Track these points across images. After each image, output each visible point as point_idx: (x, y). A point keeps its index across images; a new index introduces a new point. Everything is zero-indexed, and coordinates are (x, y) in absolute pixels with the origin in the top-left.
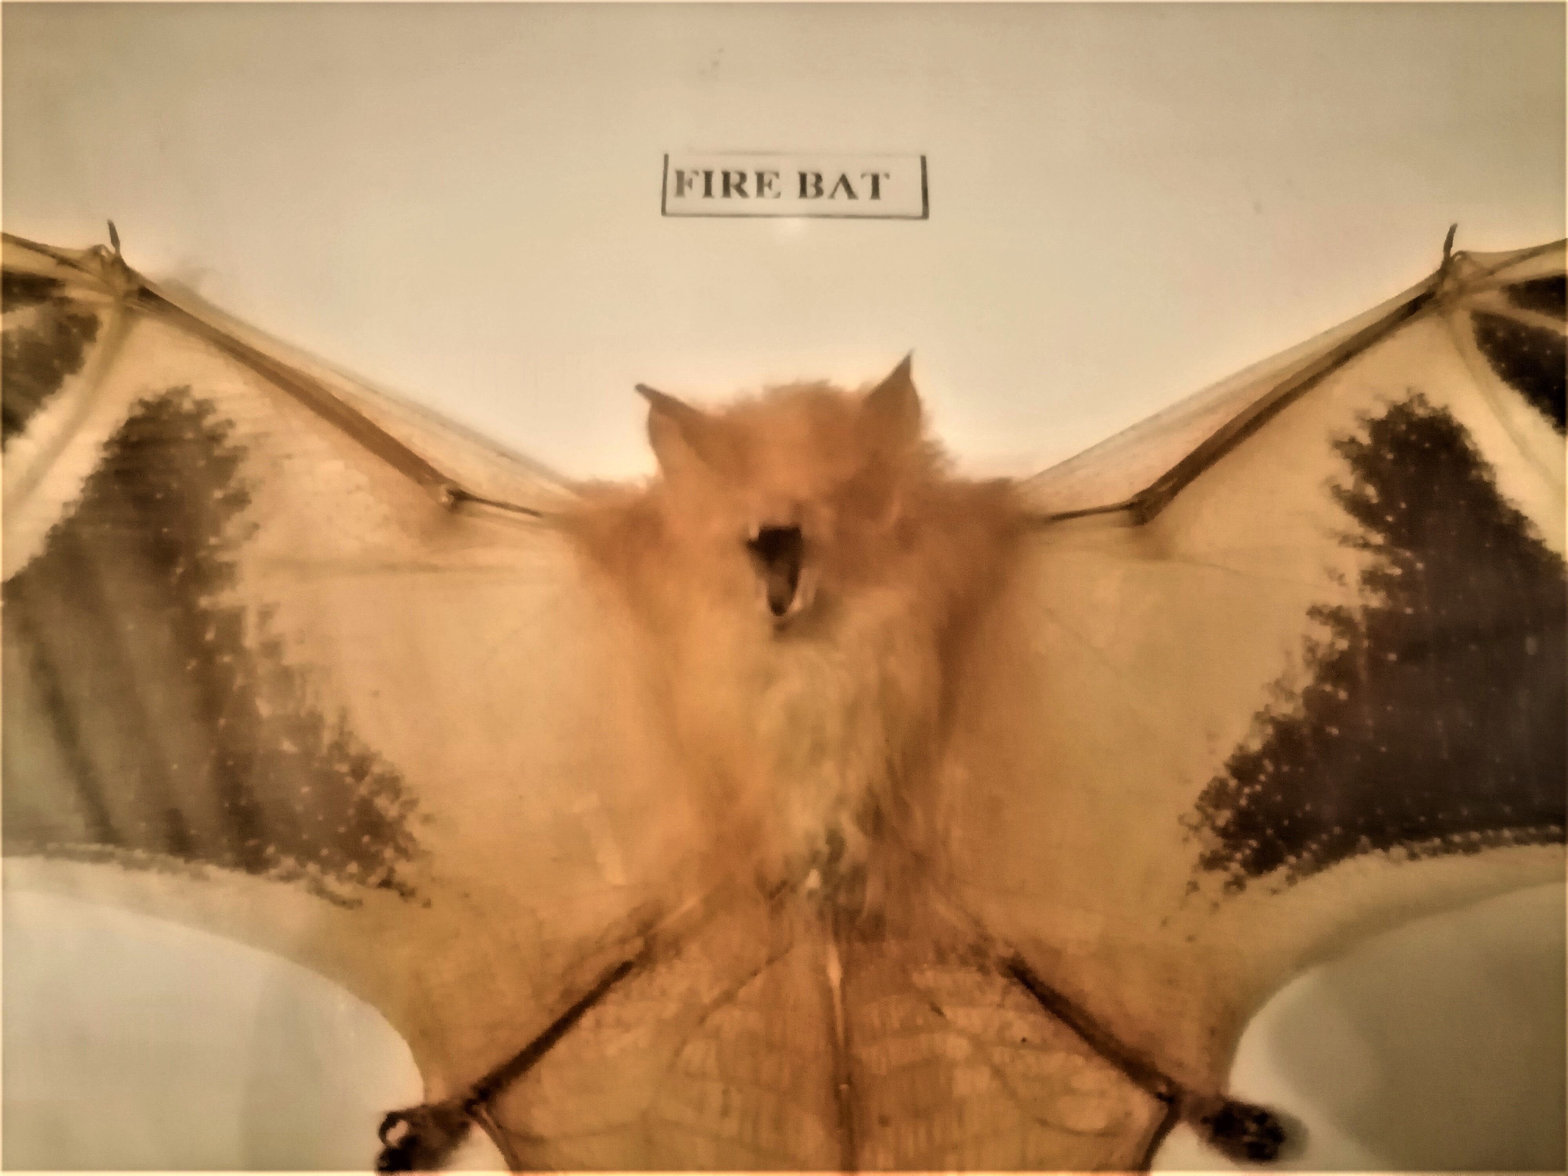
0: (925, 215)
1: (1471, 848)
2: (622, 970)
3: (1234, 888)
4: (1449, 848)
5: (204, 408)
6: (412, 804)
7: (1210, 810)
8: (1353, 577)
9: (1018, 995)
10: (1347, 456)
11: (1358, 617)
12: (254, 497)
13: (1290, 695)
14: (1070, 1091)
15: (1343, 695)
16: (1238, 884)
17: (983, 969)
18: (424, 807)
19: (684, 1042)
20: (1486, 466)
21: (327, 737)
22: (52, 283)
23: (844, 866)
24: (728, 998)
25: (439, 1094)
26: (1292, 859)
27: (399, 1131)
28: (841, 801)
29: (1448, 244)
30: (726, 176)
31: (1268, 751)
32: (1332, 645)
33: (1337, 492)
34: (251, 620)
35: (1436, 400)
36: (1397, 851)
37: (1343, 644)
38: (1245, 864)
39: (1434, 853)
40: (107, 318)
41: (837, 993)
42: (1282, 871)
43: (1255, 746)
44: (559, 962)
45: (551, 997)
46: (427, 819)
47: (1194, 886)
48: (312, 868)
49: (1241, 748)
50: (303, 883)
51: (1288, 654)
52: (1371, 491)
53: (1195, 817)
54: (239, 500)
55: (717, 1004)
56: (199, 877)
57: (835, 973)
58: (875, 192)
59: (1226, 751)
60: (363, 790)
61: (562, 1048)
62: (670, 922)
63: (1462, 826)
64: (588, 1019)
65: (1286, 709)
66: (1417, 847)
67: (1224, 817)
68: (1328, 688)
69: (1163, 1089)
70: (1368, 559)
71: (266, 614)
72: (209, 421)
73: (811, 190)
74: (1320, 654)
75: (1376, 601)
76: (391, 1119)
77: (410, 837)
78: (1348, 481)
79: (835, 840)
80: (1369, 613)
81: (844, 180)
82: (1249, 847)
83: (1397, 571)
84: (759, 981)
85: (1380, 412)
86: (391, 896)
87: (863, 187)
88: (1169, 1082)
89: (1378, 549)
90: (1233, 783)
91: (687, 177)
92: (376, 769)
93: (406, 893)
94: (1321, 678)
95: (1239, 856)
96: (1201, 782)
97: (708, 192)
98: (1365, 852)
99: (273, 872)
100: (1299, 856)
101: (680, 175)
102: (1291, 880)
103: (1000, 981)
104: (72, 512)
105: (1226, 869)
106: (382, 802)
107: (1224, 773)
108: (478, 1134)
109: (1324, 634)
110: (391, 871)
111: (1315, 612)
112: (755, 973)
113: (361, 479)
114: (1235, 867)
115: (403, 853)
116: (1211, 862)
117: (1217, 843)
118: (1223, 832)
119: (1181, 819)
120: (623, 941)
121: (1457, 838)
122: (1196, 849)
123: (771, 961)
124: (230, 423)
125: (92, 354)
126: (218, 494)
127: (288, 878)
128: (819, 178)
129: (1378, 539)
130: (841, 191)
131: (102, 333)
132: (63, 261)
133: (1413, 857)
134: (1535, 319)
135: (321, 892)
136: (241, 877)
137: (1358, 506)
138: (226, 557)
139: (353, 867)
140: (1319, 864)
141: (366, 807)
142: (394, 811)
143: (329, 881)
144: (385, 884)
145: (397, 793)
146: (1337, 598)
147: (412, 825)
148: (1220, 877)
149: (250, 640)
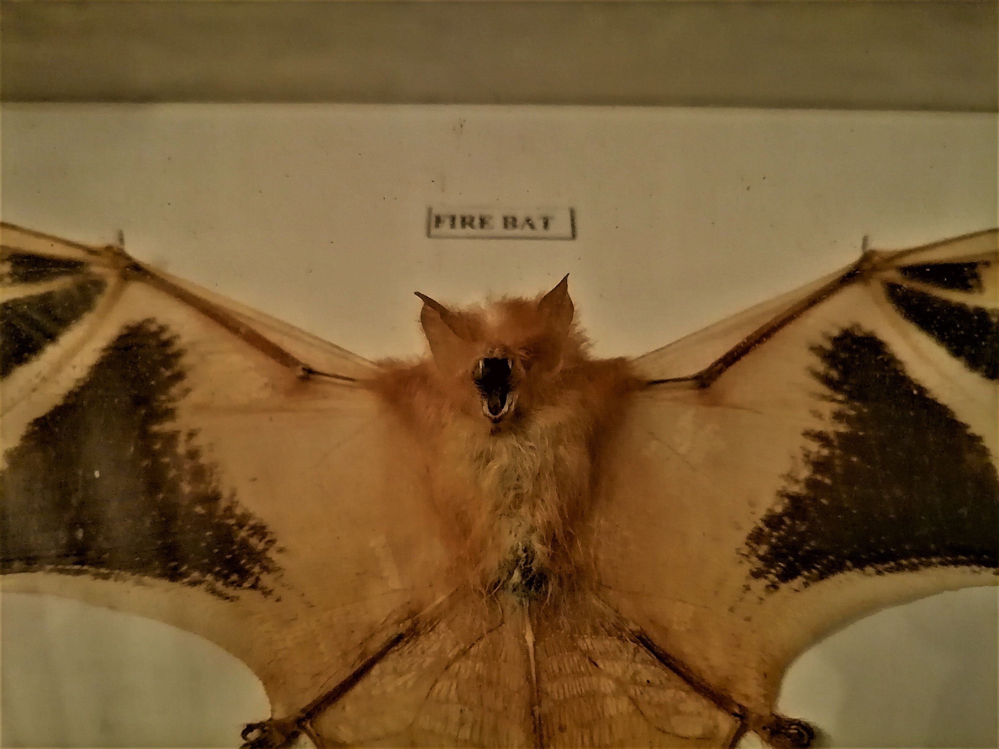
0: (574, 238)
1: (914, 568)
2: (398, 640)
3: (772, 589)
4: (900, 568)
5: (163, 329)
6: (272, 542)
7: (755, 545)
8: (827, 415)
9: (643, 653)
10: (818, 355)
11: (832, 436)
12: (189, 375)
13: (797, 481)
14: (678, 712)
15: (828, 481)
16: (774, 587)
17: (620, 638)
18: (279, 544)
19: (436, 681)
20: (900, 363)
21: (223, 504)
22: (84, 263)
24: (464, 653)
25: (280, 715)
26: (806, 573)
27: (253, 735)
29: (865, 245)
30: (463, 218)
31: (786, 513)
32: (818, 452)
33: (815, 373)
34: (182, 438)
36: (869, 569)
37: (825, 452)
38: (777, 576)
39: (891, 570)
41: (531, 650)
42: (800, 579)
43: (779, 509)
44: (358, 637)
45: (352, 657)
46: (281, 550)
47: (747, 588)
48: (209, 577)
49: (769, 510)
50: (203, 586)
51: (794, 457)
52: (834, 374)
53: (746, 550)
54: (179, 376)
55: (457, 658)
56: (139, 583)
57: (530, 638)
58: (546, 225)
59: (762, 513)
60: (243, 534)
61: (359, 689)
62: (428, 611)
63: (907, 554)
64: (375, 671)
65: (796, 489)
66: (880, 567)
67: (763, 549)
68: (819, 477)
69: (736, 710)
70: (835, 407)
71: (191, 435)
72: (165, 336)
73: (510, 225)
74: (813, 457)
75: (842, 428)
76: (250, 728)
77: (270, 560)
78: (821, 367)
79: (529, 550)
80: (839, 435)
81: (528, 220)
82: (779, 566)
83: (853, 413)
84: (482, 644)
85: (836, 333)
86: (257, 594)
87: (539, 224)
88: (740, 706)
89: (840, 402)
90: (767, 530)
91: (441, 218)
92: (252, 522)
94: (815, 472)
95: (773, 571)
96: (748, 528)
97: (453, 226)
98: (850, 570)
99: (185, 580)
100: (809, 571)
101: (438, 217)
102: (806, 585)
103: (632, 645)
105: (766, 578)
106: (253, 541)
107: (761, 525)
108: (305, 739)
109: (814, 447)
110: (258, 579)
111: (807, 434)
112: (480, 638)
113: (252, 364)
114: (772, 577)
115: (265, 569)
116: (757, 575)
117: (760, 564)
118: (763, 558)
119: (738, 551)
120: (398, 622)
122: (747, 567)
123: (490, 631)
124: (177, 337)
126: (166, 373)
127: (194, 583)
128: (514, 219)
129: (840, 397)
130: (527, 226)
131: (109, 290)
132: (92, 252)
133: (879, 573)
134: (918, 286)
135: (214, 592)
136: (165, 583)
137: (827, 381)
138: (170, 405)
139: (234, 577)
140: (822, 576)
141: (244, 544)
142: (261, 546)
143: (219, 585)
144: (254, 587)
145: (264, 535)
146: (819, 426)
147: (272, 554)
148: (763, 583)
149: (181, 449)
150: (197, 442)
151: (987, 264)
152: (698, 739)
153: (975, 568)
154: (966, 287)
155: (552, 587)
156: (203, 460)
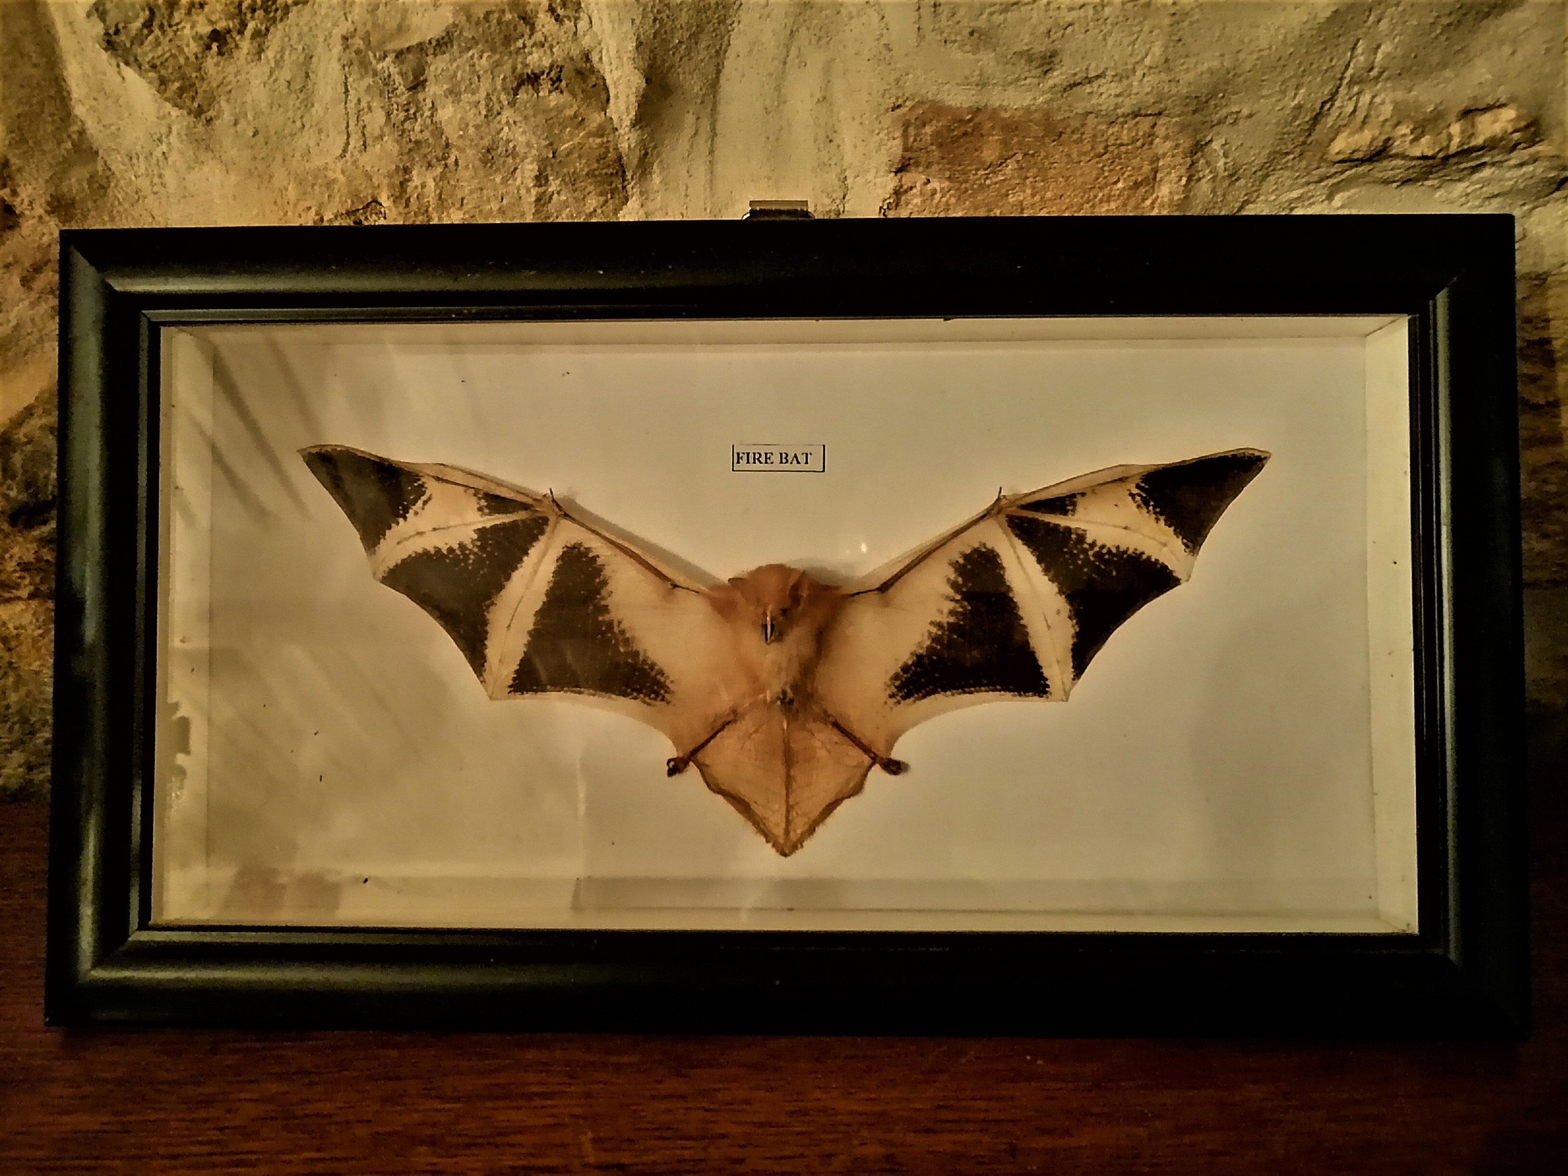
0: (824, 471)
1: (971, 693)
2: (728, 723)
3: (897, 703)
4: (964, 692)
5: (588, 549)
6: (668, 677)
7: (894, 681)
8: (946, 611)
9: (835, 731)
10: (954, 568)
11: (945, 625)
12: (609, 581)
13: (922, 648)
14: (848, 755)
15: (939, 647)
16: (899, 702)
17: (826, 724)
18: (671, 678)
19: (745, 742)
20: (1003, 568)
21: (641, 658)
22: (532, 505)
23: (787, 700)
24: (756, 731)
25: (681, 755)
26: (916, 695)
27: (672, 764)
28: (786, 684)
29: (1000, 492)
30: (754, 454)
31: (913, 664)
32: (937, 633)
33: (948, 580)
34: (615, 624)
35: (989, 546)
36: (949, 693)
37: (940, 633)
38: (901, 697)
39: (960, 694)
40: (552, 519)
41: (786, 730)
42: (912, 699)
43: (910, 662)
44: (710, 720)
45: (710, 728)
46: (672, 682)
47: (886, 703)
48: (642, 696)
49: (905, 663)
50: (639, 700)
51: (923, 635)
52: (960, 580)
53: (889, 683)
54: (604, 583)
55: (754, 733)
56: (610, 698)
57: (785, 725)
58: (807, 463)
59: (900, 664)
60: (653, 674)
61: (712, 742)
62: (740, 710)
63: (970, 686)
64: (719, 735)
65: (921, 651)
66: (955, 692)
67: (898, 683)
68: (934, 645)
69: (872, 755)
70: (952, 605)
71: (620, 623)
72: (591, 555)
73: (784, 461)
74: (933, 635)
75: (952, 620)
76: (669, 761)
77: (668, 687)
78: (953, 577)
79: (784, 693)
80: (948, 623)
81: (795, 456)
82: (903, 692)
83: (961, 610)
84: (765, 727)
85: (968, 551)
86: (664, 703)
87: (802, 459)
88: (874, 753)
89: (957, 601)
90: (902, 673)
91: (741, 455)
93: (668, 703)
94: (932, 643)
95: (900, 694)
96: (892, 673)
97: (748, 461)
98: (939, 693)
99: (631, 697)
100: (918, 695)
101: (738, 454)
102: (914, 701)
103: (830, 727)
104: (551, 584)
105: (896, 698)
106: (658, 677)
107: (899, 670)
108: (691, 763)
109: (934, 630)
110: (663, 696)
111: (932, 623)
112: (763, 724)
113: (643, 578)
114: (899, 698)
115: (666, 692)
116: (892, 696)
117: (895, 690)
118: (896, 687)
119: (885, 683)
120: (728, 715)
121: (966, 690)
122: (889, 692)
123: (768, 722)
124: (598, 556)
125: (548, 529)
126: (597, 580)
127: (635, 698)
128: (787, 455)
129: (958, 597)
130: (795, 461)
131: (551, 523)
132: (535, 500)
133: (953, 695)
134: (1030, 514)
135: (645, 702)
136: (622, 698)
137: (954, 585)
138: (603, 603)
139: (653, 696)
140: (924, 697)
141: (654, 678)
142: (662, 679)
143: (647, 699)
144: (662, 700)
145: (663, 674)
146: (938, 618)
147: (668, 683)
148: (894, 700)
149: (616, 630)
150: (622, 626)
151: (1083, 494)
152: (855, 766)
153: (1002, 692)
154: (1065, 512)
155: (795, 704)
156: (627, 635)
